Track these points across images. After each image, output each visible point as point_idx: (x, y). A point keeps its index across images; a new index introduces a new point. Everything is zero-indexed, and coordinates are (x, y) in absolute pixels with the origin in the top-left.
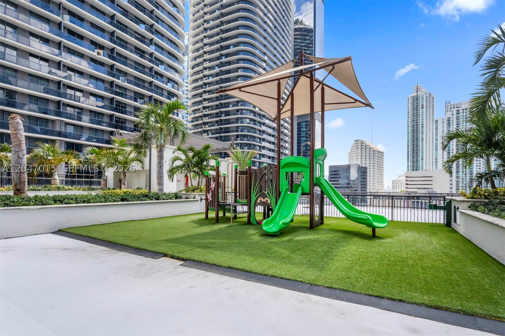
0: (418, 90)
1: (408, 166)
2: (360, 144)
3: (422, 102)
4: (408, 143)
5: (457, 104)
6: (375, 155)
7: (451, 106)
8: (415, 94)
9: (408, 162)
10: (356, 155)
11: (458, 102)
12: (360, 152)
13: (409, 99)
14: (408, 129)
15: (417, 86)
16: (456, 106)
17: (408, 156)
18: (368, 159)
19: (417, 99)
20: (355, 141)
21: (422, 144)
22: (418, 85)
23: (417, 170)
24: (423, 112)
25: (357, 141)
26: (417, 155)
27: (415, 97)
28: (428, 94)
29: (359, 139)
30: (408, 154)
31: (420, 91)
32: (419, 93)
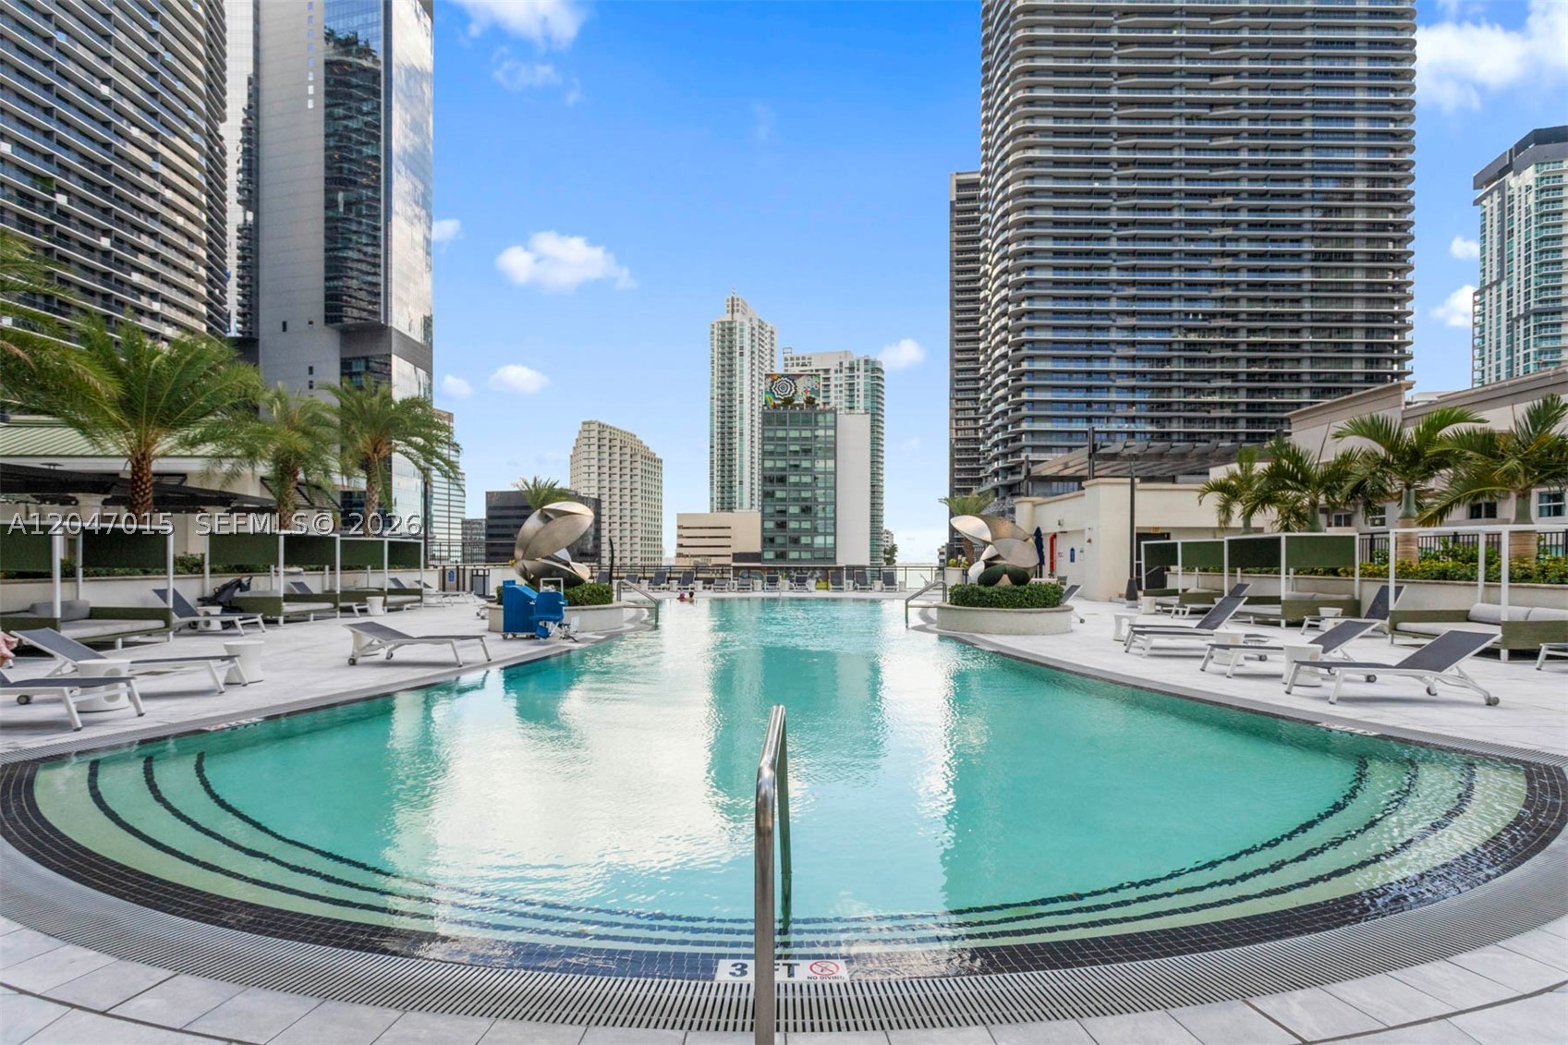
0: (735, 308)
1: (712, 499)
2: (595, 434)
3: (744, 340)
4: (712, 441)
5: (804, 358)
6: (635, 465)
7: (792, 359)
8: (728, 318)
9: (712, 489)
10: (586, 462)
11: (806, 353)
12: (595, 455)
13: (713, 326)
14: (712, 404)
15: (733, 299)
16: (801, 361)
17: (712, 474)
18: (617, 477)
19: (731, 329)
20: (584, 423)
21: (741, 445)
22: (735, 297)
23: (730, 509)
24: (742, 366)
25: (589, 423)
26: (730, 471)
27: (727, 325)
28: (756, 324)
29: (593, 419)
30: (712, 468)
31: (738, 311)
32: (737, 316)
